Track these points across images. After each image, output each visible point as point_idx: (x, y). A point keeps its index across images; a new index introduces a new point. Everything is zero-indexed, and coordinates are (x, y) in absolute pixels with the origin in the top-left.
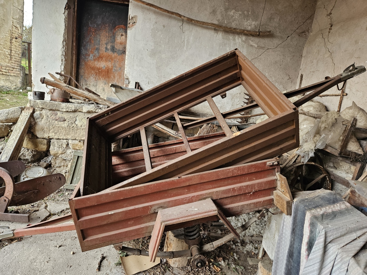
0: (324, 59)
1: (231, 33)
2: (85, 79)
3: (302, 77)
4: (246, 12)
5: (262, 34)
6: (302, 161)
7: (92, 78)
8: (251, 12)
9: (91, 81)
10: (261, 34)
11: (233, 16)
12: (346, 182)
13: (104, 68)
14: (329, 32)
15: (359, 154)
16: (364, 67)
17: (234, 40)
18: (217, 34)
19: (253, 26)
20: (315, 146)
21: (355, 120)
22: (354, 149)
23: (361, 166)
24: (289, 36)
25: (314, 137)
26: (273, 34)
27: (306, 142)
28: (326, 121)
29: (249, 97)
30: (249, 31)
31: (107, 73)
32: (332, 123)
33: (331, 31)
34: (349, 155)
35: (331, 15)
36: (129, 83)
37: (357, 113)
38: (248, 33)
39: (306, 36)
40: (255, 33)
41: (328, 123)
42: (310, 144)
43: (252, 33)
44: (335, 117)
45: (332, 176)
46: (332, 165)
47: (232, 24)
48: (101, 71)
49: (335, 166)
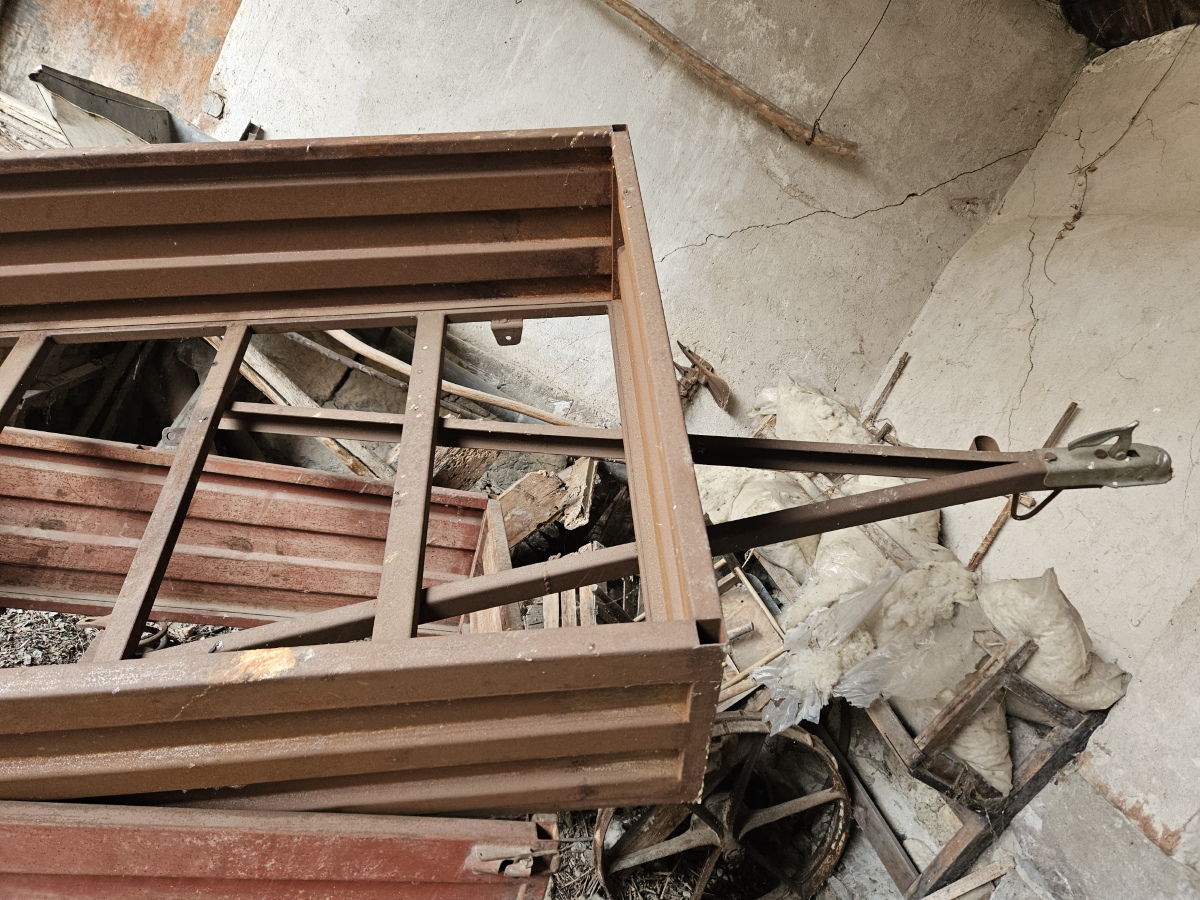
0: (1004, 330)
1: (710, 88)
2: (42, 25)
3: (905, 364)
4: (793, 33)
5: (824, 143)
6: (767, 717)
7: (76, 32)
8: (814, 41)
9: (69, 43)
10: (818, 139)
11: (741, 27)
12: (901, 867)
13: (146, 15)
14: (1061, 237)
15: (993, 789)
16: (1170, 460)
17: (713, 121)
18: (658, 69)
19: (801, 100)
20: (834, 681)
21: (1030, 649)
22: (981, 760)
23: (980, 835)
24: (913, 195)
25: (847, 638)
26: (864, 161)
27: (812, 644)
28: (916, 594)
29: (689, 364)
30: (780, 112)
31: (149, 38)
32: (935, 616)
33: (1070, 235)
34: (951, 779)
35: (1089, 175)
36: (221, 117)
37: (1047, 623)
38: (770, 115)
39: (975, 219)
40: (798, 130)
41: (921, 608)
42: (821, 667)
43: (788, 122)
44: (955, 594)
45: (860, 809)
46: (879, 757)
47: (725, 53)
48: (129, 20)
49: (889, 764)
